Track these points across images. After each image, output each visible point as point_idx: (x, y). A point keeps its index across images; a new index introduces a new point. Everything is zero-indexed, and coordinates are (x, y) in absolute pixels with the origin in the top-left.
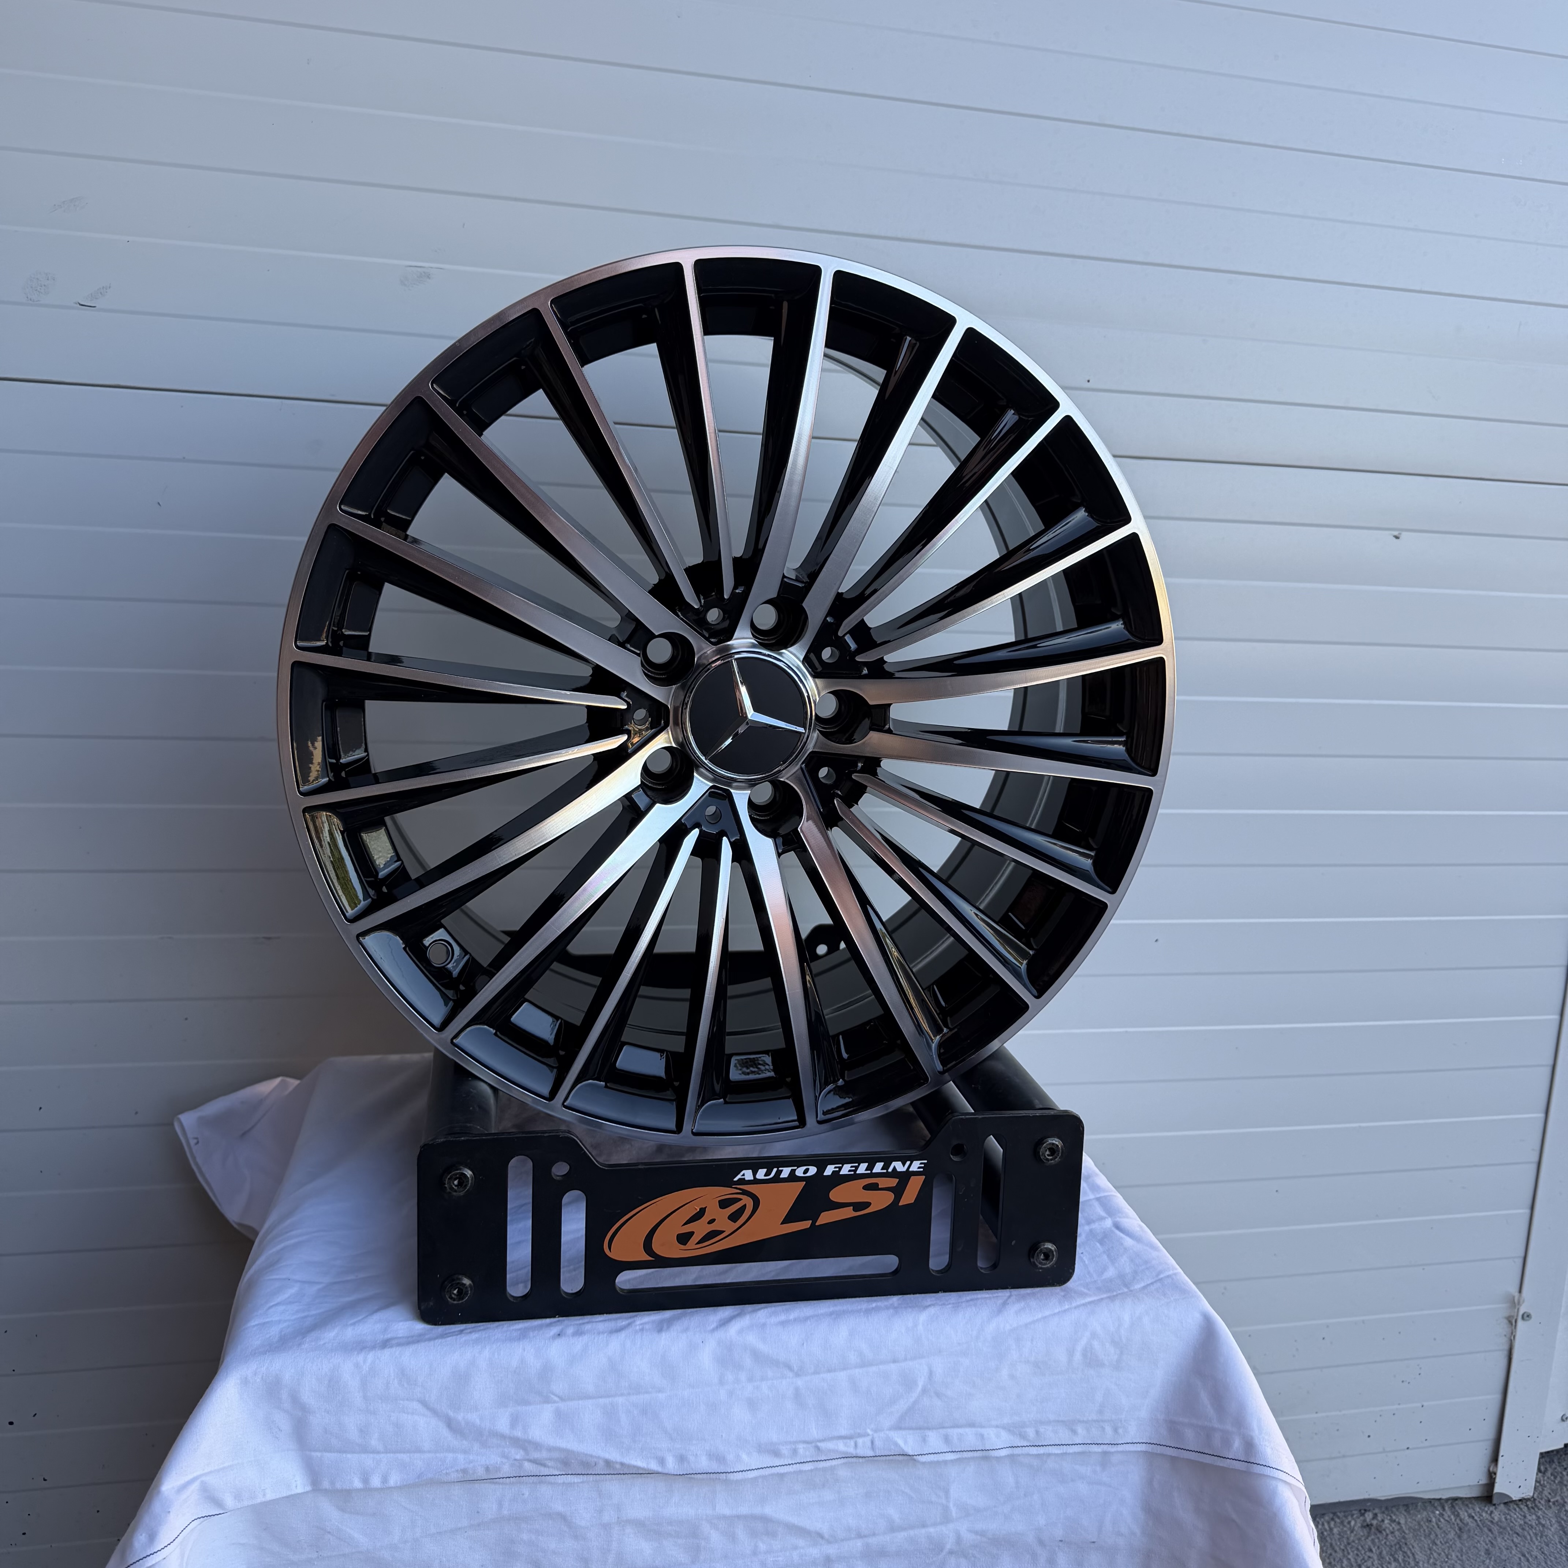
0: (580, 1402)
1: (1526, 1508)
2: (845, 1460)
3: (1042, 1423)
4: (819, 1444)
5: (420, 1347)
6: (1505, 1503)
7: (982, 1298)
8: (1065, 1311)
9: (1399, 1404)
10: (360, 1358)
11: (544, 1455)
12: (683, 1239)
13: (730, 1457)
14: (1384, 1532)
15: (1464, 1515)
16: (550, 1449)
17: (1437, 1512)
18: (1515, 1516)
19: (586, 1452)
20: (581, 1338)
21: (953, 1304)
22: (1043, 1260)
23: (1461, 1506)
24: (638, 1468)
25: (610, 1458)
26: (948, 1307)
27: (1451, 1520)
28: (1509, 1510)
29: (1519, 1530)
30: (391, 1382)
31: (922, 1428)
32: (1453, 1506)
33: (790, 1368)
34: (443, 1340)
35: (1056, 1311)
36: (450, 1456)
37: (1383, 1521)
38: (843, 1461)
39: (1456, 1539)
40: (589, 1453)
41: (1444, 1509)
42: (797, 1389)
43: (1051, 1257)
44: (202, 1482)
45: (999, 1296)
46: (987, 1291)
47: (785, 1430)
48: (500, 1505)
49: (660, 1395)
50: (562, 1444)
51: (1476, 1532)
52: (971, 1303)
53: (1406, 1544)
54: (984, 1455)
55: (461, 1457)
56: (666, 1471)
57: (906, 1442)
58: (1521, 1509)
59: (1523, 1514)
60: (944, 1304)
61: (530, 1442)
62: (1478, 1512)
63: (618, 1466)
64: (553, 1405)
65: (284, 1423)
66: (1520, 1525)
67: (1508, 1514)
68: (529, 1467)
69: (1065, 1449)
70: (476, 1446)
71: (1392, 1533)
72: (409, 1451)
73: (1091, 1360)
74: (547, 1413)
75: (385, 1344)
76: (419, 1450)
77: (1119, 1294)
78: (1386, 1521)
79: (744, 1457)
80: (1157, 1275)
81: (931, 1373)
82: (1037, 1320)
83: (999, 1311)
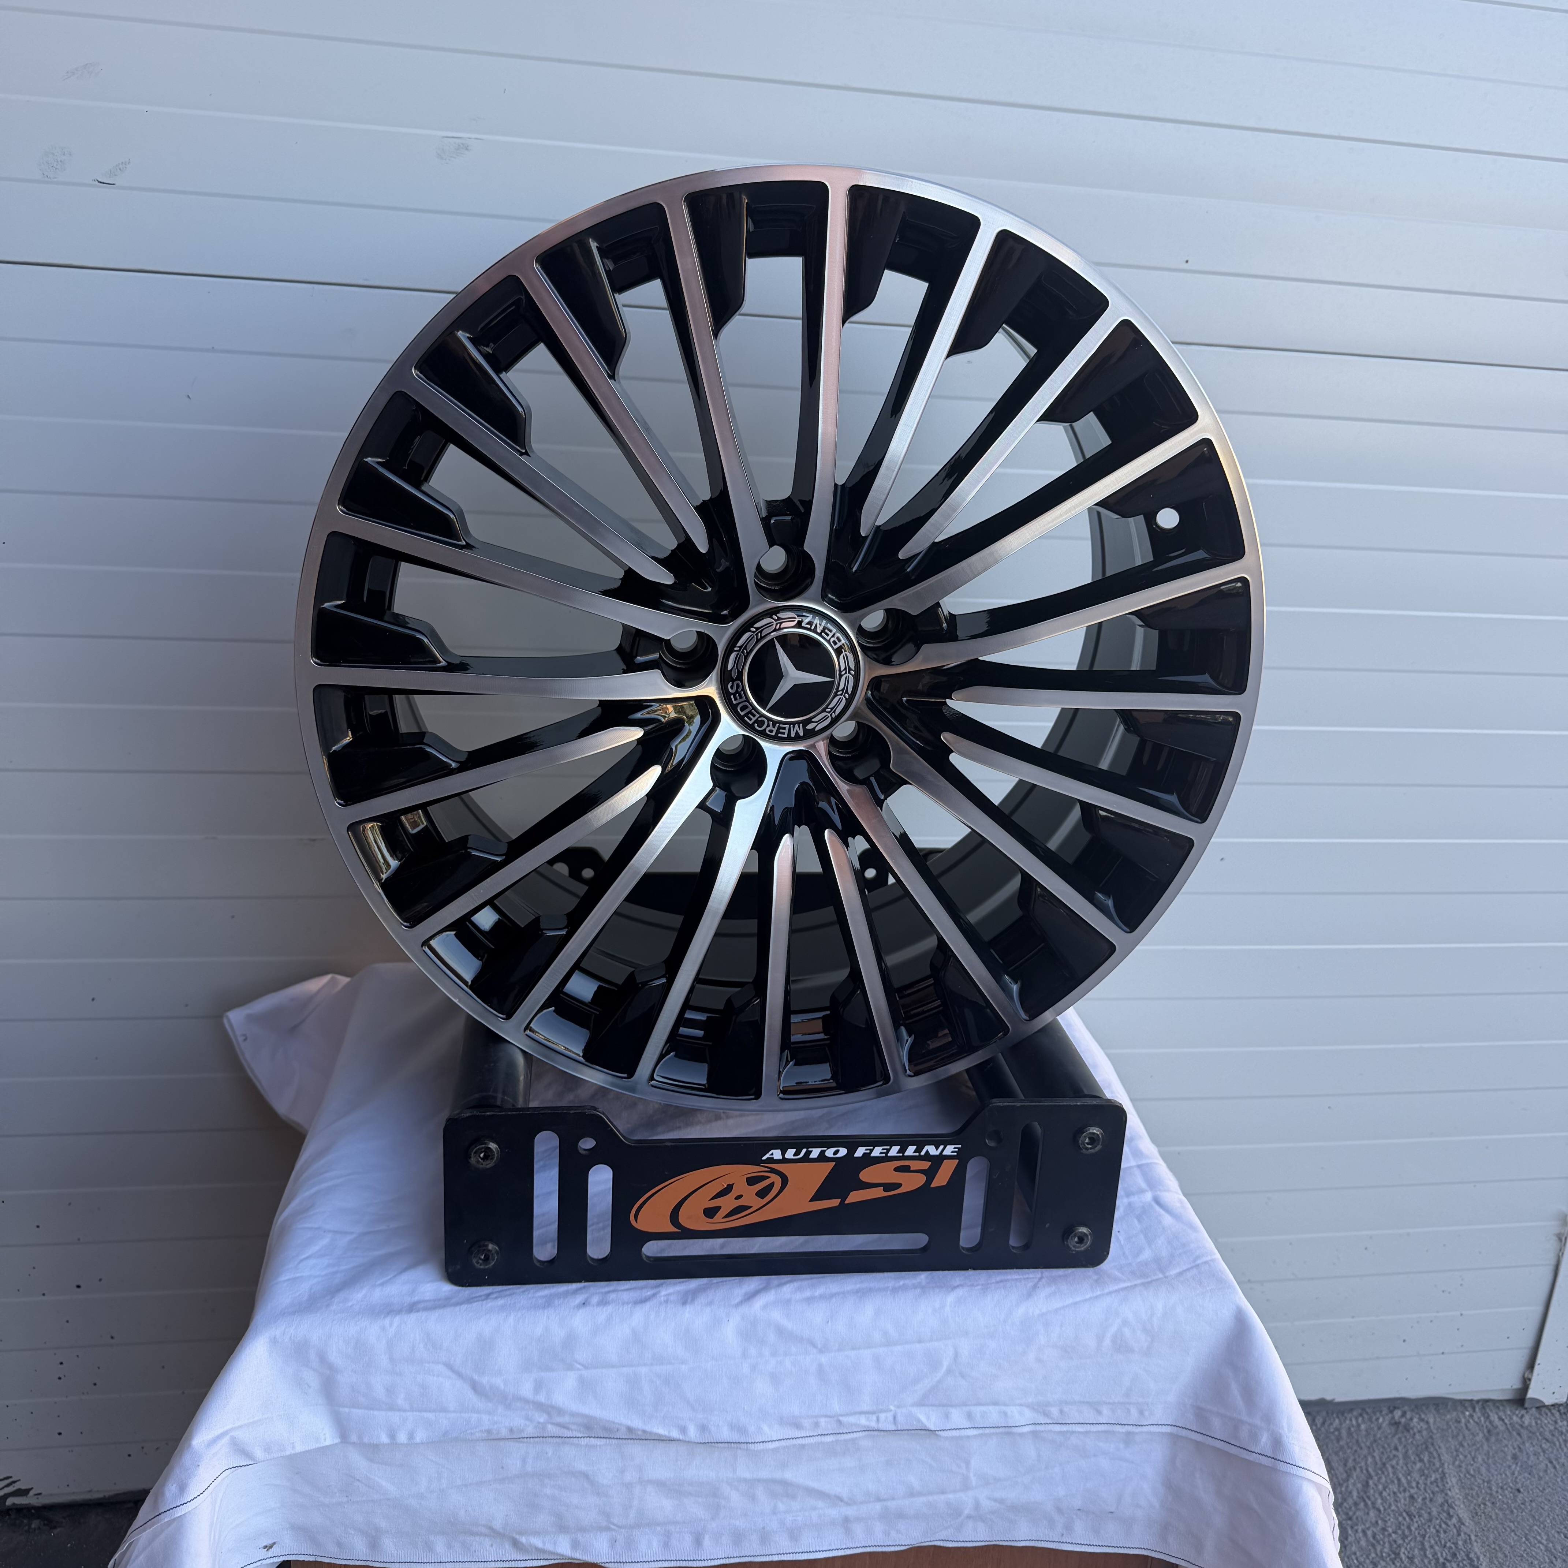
0: (604, 1370)
1: (1558, 1413)
2: (867, 1433)
3: (1067, 1403)
4: (841, 1418)
5: (447, 1311)
6: (1537, 1408)
7: (1013, 1280)
8: (1097, 1297)
9: (1438, 1312)
10: (387, 1321)
11: (566, 1419)
12: (710, 1213)
13: (752, 1429)
14: (1412, 1432)
15: (1494, 1417)
16: (573, 1415)
17: (1467, 1413)
18: (1546, 1422)
19: (608, 1419)
20: (605, 1308)
21: (982, 1285)
22: (1077, 1243)
23: (1492, 1407)
24: (660, 1435)
25: (632, 1425)
26: (976, 1288)
27: (1481, 1421)
28: (1540, 1414)
29: (1548, 1435)
30: (417, 1346)
31: (945, 1405)
32: (1483, 1408)
33: (814, 1346)
34: (470, 1306)
35: (1088, 1297)
36: (475, 1416)
37: (1411, 1419)
38: (864, 1433)
39: (1484, 1441)
40: (611, 1420)
41: (1474, 1410)
42: (820, 1366)
43: (1085, 1241)
44: (232, 1437)
45: (1030, 1278)
46: (1018, 1270)
47: (807, 1403)
48: (524, 1461)
49: (683, 1366)
50: (585, 1410)
51: (1505, 1436)
52: (1001, 1284)
53: (1433, 1444)
54: (1007, 1431)
55: (485, 1418)
56: (688, 1439)
57: (928, 1418)
58: (1553, 1414)
59: (1554, 1419)
60: (972, 1285)
61: (553, 1407)
62: (1509, 1415)
63: (640, 1433)
64: (576, 1372)
65: (312, 1379)
66: (1550, 1431)
67: (1539, 1419)
68: (552, 1429)
69: (1089, 1428)
70: (500, 1409)
71: (1419, 1432)
72: (434, 1411)
73: (1121, 1346)
74: (570, 1380)
75: (412, 1308)
76: (445, 1410)
77: (1154, 1280)
78: (1415, 1420)
79: (766, 1428)
80: (1194, 1261)
81: (956, 1355)
82: (1067, 1306)
83: (1029, 1295)
